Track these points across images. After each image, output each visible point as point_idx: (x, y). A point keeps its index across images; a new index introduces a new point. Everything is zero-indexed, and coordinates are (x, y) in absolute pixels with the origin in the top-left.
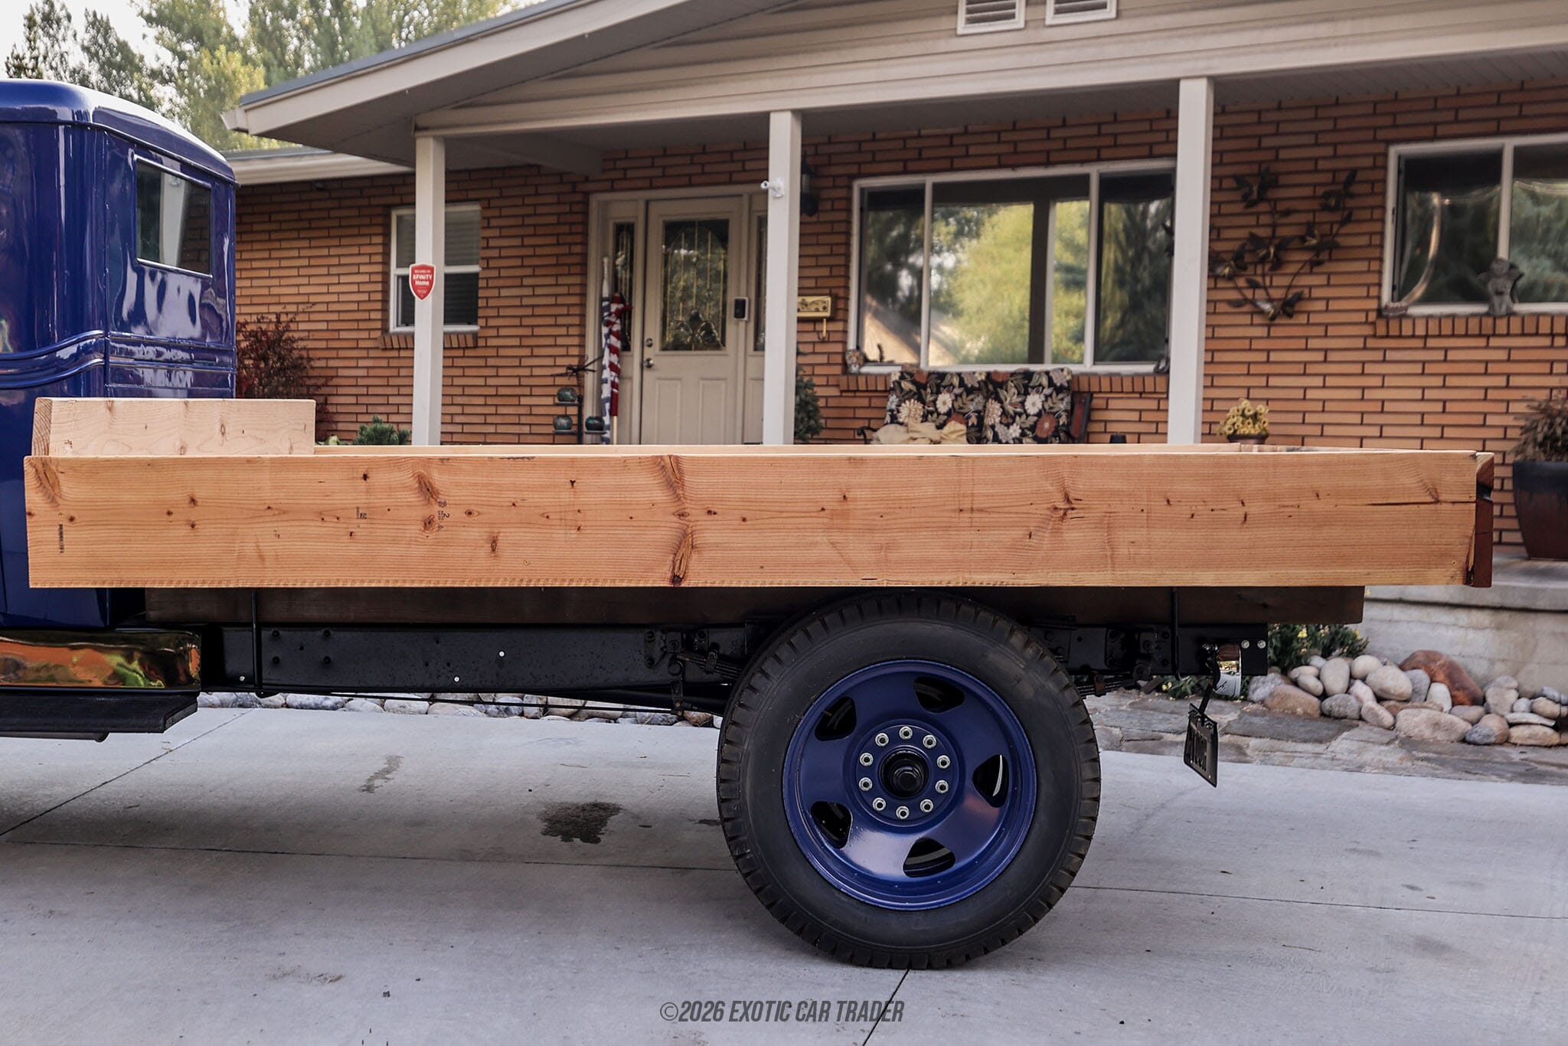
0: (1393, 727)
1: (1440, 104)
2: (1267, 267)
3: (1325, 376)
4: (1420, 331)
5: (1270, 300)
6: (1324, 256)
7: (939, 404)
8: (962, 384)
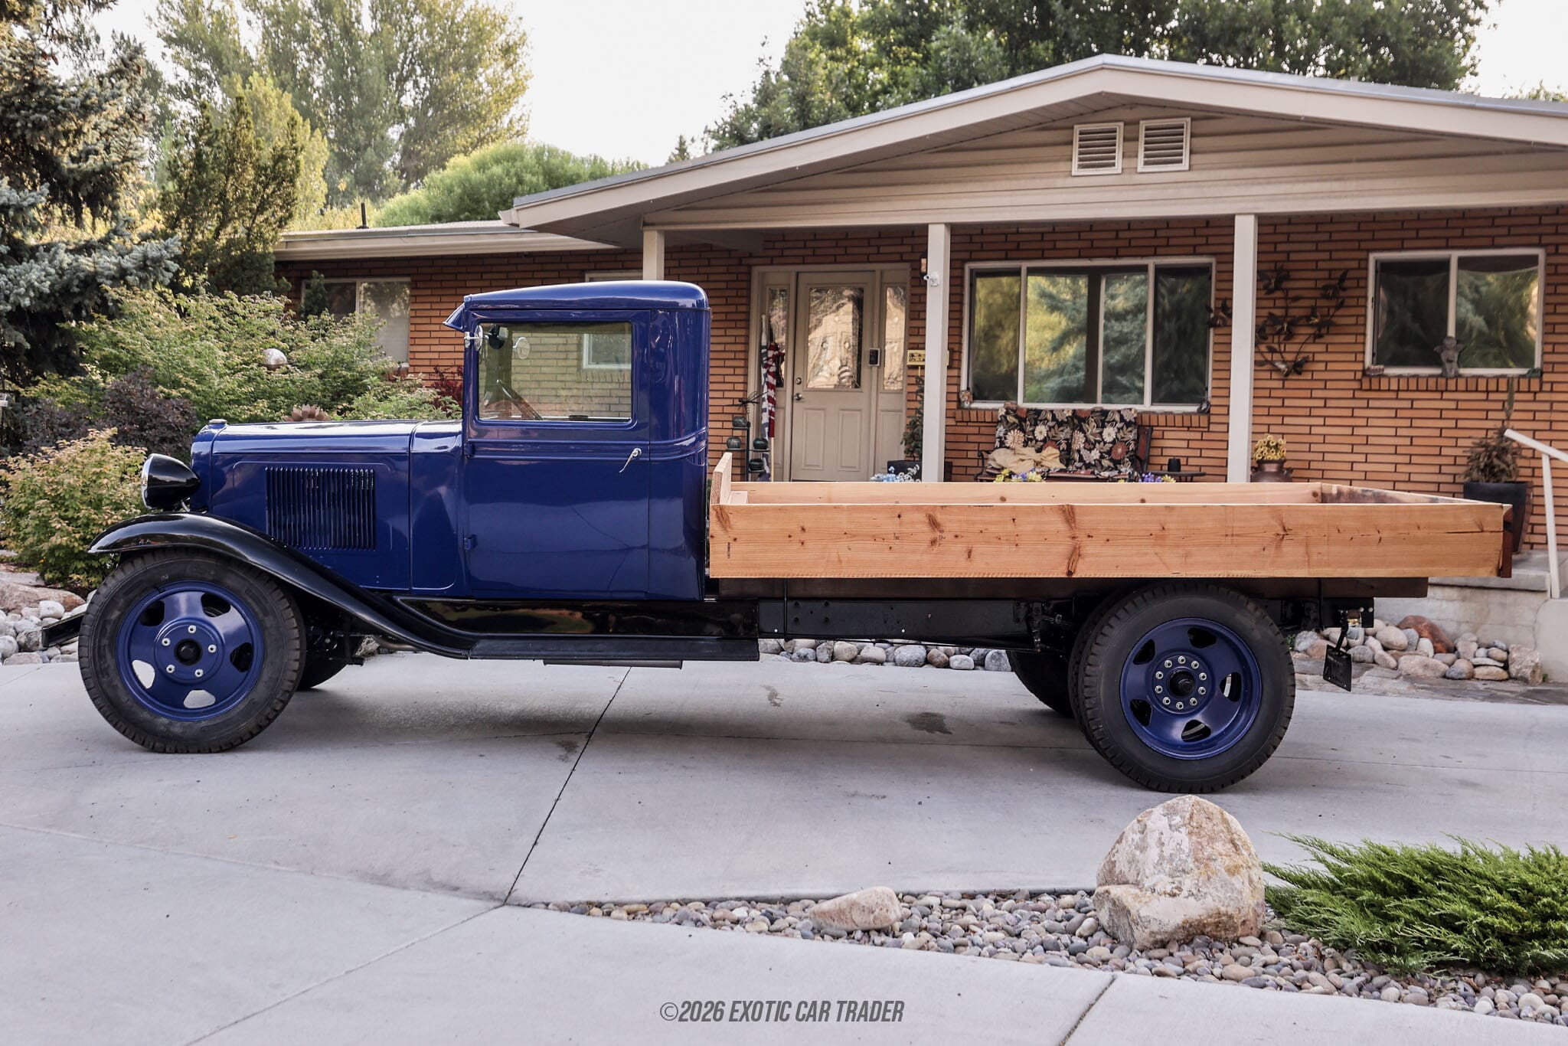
0: (1396, 668)
1: (1406, 225)
2: (1282, 337)
3: (1325, 417)
4: (1394, 387)
5: (1284, 362)
6: (1324, 331)
7: (1037, 433)
8: (1054, 418)
